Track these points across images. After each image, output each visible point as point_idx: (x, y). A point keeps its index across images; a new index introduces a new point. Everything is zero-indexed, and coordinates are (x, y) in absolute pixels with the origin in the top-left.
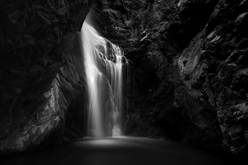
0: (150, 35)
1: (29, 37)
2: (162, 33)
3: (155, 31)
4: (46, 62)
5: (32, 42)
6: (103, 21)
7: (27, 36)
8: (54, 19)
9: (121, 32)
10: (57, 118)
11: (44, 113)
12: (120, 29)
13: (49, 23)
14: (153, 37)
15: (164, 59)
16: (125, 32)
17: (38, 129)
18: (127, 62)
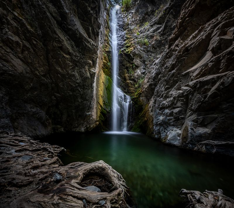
0: (142, 90)
1: (70, 92)
2: (146, 88)
3: (144, 88)
4: (80, 101)
5: (71, 94)
6: (126, 86)
7: (69, 91)
8: (76, 84)
9: (133, 90)
10: (98, 123)
11: (90, 120)
12: (133, 89)
13: (74, 86)
14: (142, 91)
15: (146, 100)
16: (134, 90)
17: (90, 126)
18: (131, 102)
